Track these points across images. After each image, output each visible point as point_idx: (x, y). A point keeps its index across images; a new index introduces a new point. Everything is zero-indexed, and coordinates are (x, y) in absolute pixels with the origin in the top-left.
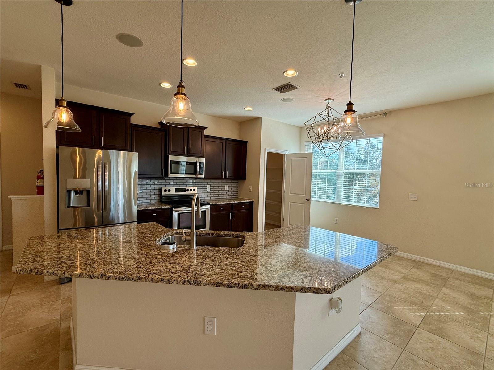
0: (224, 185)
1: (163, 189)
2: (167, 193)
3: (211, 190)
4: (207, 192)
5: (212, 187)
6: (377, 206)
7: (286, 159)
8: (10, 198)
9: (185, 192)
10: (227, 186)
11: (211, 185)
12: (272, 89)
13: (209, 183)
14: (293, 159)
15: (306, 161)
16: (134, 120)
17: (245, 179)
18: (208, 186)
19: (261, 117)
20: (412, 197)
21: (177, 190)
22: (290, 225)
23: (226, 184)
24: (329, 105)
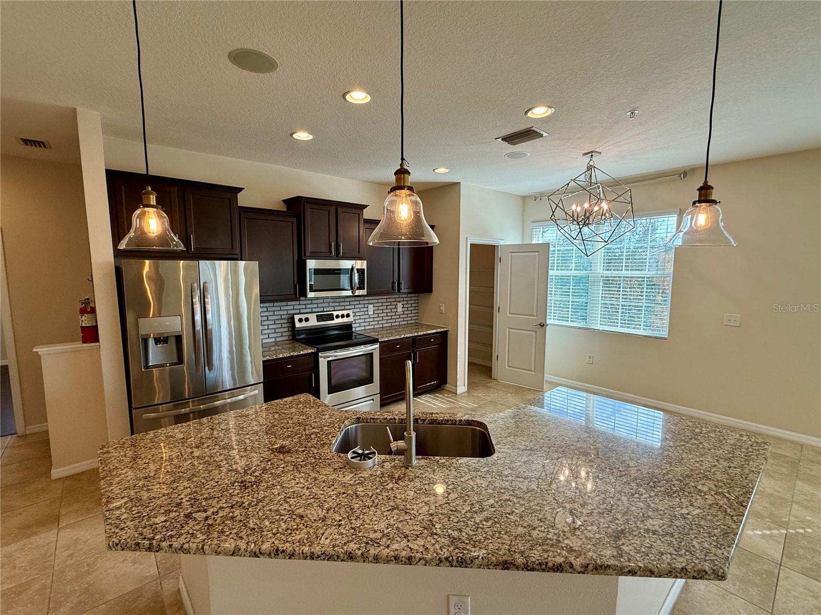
0: (395, 303)
1: (297, 318)
2: (304, 324)
3: (376, 312)
4: (368, 316)
5: (377, 308)
6: (665, 334)
7: (500, 253)
8: (37, 352)
9: (333, 320)
10: (401, 303)
11: (375, 305)
12: (496, 139)
13: (371, 302)
14: (512, 254)
15: (537, 258)
16: (243, 200)
17: (432, 292)
18: (370, 306)
19: (460, 183)
20: (729, 320)
21: (320, 318)
22: (508, 366)
23: (399, 302)
24: (592, 163)
